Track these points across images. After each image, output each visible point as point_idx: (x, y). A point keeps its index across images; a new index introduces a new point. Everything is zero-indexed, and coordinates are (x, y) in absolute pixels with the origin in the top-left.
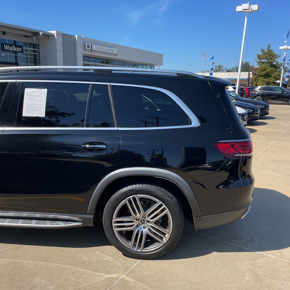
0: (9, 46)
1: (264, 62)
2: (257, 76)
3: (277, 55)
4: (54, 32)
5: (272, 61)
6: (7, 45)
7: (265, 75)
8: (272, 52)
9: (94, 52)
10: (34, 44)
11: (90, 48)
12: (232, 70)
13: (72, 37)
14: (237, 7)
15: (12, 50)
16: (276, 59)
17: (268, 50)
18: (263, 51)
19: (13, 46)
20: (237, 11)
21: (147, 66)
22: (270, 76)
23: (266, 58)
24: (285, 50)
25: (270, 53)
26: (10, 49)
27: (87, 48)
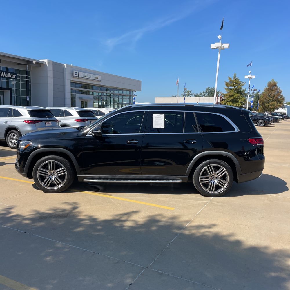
0: (5, 73)
1: (232, 89)
2: (226, 101)
3: (243, 83)
4: (46, 61)
5: (238, 88)
6: (3, 72)
7: (233, 100)
8: (238, 80)
9: (81, 79)
10: (26, 71)
11: (77, 75)
12: (200, 95)
13: (61, 65)
14: (211, 45)
15: (7, 76)
16: (242, 86)
17: (234, 79)
18: (230, 79)
19: (8, 73)
20: (211, 48)
21: (127, 91)
22: (238, 102)
23: (233, 85)
24: (250, 79)
25: (236, 81)
26: (6, 76)
27: (74, 75)
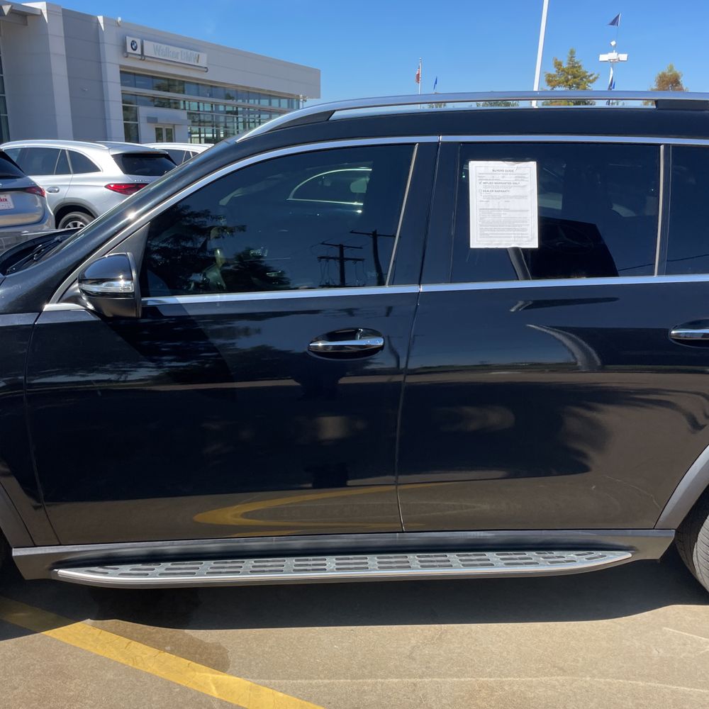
3: (591, 75)
4: (41, 6)
8: (580, 67)
9: (149, 61)
11: (138, 51)
13: (89, 20)
16: (589, 84)
17: (569, 64)
18: (558, 65)
21: (282, 100)
23: (567, 82)
24: (612, 63)
25: (575, 70)
27: (129, 50)
